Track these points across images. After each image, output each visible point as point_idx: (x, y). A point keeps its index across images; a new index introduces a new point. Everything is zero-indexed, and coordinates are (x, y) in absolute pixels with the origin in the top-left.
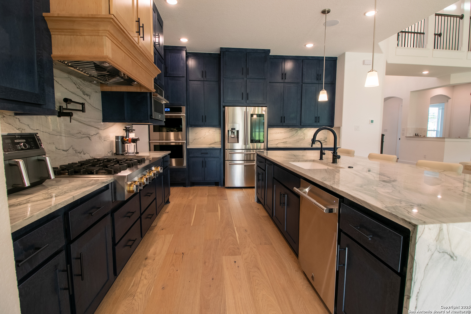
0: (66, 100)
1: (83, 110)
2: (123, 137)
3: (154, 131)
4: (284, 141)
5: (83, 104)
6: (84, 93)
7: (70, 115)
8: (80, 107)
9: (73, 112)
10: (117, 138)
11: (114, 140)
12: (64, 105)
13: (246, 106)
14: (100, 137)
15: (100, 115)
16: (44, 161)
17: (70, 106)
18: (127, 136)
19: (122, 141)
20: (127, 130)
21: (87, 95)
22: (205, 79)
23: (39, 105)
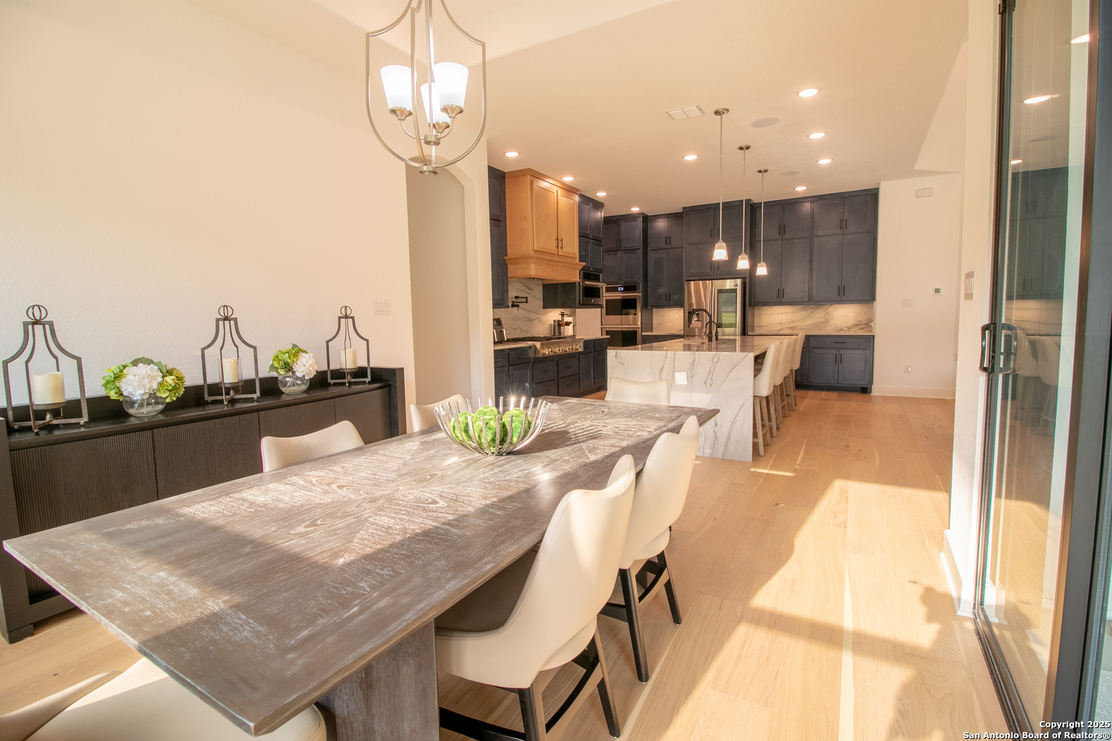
0: (516, 297)
1: (526, 302)
2: (559, 321)
3: (607, 315)
4: (792, 325)
5: (526, 298)
6: (529, 289)
7: (518, 306)
8: (525, 300)
9: (519, 304)
10: (555, 321)
11: (553, 323)
12: (514, 300)
13: (712, 279)
14: (540, 320)
15: (541, 303)
16: (503, 331)
17: (518, 300)
18: (563, 319)
19: (559, 324)
20: (562, 315)
21: (531, 290)
22: (670, 247)
23: (501, 304)
